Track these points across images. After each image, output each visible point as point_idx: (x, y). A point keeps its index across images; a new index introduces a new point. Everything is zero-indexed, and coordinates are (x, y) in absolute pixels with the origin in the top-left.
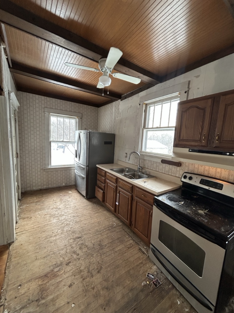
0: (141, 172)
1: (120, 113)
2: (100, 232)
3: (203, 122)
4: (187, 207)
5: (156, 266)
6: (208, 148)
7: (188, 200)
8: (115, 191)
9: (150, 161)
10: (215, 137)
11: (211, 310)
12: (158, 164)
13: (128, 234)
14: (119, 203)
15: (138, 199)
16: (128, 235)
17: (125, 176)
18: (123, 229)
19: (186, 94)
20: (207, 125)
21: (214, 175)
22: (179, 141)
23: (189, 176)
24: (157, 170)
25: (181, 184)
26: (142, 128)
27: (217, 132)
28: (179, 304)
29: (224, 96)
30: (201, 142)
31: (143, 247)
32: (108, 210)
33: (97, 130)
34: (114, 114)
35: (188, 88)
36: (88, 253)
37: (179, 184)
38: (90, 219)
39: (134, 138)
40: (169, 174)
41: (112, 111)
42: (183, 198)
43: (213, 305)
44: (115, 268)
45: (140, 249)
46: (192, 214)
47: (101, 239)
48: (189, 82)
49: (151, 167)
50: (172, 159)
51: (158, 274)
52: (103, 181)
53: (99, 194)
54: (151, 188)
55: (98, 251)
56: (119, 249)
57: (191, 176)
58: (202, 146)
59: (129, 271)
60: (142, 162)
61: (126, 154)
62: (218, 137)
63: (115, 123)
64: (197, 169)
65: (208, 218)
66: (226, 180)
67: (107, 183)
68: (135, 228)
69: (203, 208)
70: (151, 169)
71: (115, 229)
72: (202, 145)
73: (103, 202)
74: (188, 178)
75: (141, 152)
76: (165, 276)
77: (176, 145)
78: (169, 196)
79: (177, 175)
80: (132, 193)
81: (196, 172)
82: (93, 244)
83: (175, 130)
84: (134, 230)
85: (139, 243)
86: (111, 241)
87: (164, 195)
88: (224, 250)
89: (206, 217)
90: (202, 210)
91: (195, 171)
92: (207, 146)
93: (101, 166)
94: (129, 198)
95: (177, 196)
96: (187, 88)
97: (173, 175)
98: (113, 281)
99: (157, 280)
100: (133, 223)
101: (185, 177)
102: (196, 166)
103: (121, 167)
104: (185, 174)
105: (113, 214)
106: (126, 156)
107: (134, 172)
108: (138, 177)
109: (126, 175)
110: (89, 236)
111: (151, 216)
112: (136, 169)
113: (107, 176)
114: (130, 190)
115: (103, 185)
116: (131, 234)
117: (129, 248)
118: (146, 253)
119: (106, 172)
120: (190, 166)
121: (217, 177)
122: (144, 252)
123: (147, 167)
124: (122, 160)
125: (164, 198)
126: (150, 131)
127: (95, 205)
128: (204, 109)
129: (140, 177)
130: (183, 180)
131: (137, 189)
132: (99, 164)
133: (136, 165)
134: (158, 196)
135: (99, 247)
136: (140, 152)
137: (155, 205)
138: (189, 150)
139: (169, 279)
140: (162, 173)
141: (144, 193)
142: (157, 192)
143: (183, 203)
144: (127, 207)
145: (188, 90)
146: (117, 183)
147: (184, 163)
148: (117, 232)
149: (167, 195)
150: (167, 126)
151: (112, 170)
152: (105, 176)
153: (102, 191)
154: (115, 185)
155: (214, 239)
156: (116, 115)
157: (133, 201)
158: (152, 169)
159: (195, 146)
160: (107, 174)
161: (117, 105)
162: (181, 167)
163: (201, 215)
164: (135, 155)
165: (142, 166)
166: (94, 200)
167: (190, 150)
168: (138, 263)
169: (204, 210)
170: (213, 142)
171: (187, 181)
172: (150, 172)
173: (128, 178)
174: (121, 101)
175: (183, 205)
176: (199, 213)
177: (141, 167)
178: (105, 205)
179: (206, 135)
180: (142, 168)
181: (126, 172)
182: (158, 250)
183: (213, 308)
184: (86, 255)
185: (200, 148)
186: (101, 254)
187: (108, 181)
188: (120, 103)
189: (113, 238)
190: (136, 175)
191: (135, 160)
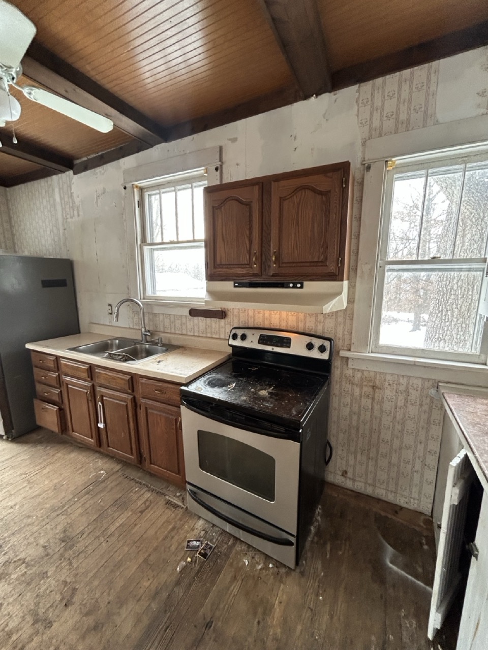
0: (152, 342)
1: (78, 207)
2: (63, 507)
3: (251, 229)
4: (241, 391)
5: (203, 519)
6: (264, 278)
7: (243, 377)
8: (90, 398)
9: (167, 316)
10: (270, 255)
11: (291, 544)
12: (184, 320)
13: (137, 483)
14: (105, 422)
15: (149, 402)
16: (137, 485)
17: (111, 357)
18: (126, 476)
19: (218, 173)
20: (257, 235)
21: (278, 325)
22: (215, 267)
23: (240, 333)
24: (184, 332)
25: (230, 350)
26: (139, 243)
27: (273, 249)
28: (248, 565)
29: (276, 183)
30: (252, 268)
31: (174, 494)
32: (80, 447)
33: (15, 252)
34: (59, 208)
35: (221, 160)
36: (30, 575)
37: (227, 352)
38: (27, 489)
39: (123, 267)
40: (207, 337)
41: (51, 199)
42: (235, 377)
43: (293, 536)
44: (112, 571)
45: (168, 503)
46: (250, 401)
47: (68, 524)
48: (221, 148)
49: (171, 329)
50: (206, 305)
51: (208, 532)
52: (54, 383)
53: (48, 417)
54: (173, 372)
55: (62, 555)
56: (118, 525)
57: (243, 333)
58: (255, 275)
59: (146, 561)
60: (149, 320)
61: (110, 305)
62: (276, 258)
63: (66, 231)
64: (252, 319)
65: (273, 401)
66: (294, 329)
67: (65, 385)
68: (152, 465)
69: (266, 385)
70: (170, 333)
71: (103, 485)
72: (253, 274)
73: (62, 434)
74: (239, 337)
75: (144, 299)
76: (221, 529)
77: (211, 277)
78: (209, 378)
79: (222, 336)
80: (133, 391)
81: (251, 325)
82: (45, 547)
83: (206, 246)
84: (149, 471)
85: (164, 491)
86: (95, 518)
87: (201, 379)
88: (299, 444)
89: (271, 400)
90: (265, 389)
91: (250, 323)
92: (260, 274)
93: (41, 345)
94: (127, 405)
95: (223, 376)
96: (218, 160)
97: (214, 336)
98: (109, 603)
99: (207, 544)
100: (146, 454)
101: (235, 337)
102: (251, 313)
103: (99, 340)
104: (234, 331)
105: (96, 451)
106: (110, 312)
107: (135, 344)
108: (144, 355)
109: (114, 356)
110: (27, 533)
111: (178, 428)
112: (138, 336)
113: (63, 369)
114: (127, 388)
115: (57, 391)
116: (146, 480)
117: (142, 512)
118: (180, 504)
119: (57, 358)
120: (242, 315)
121: (282, 328)
122: (176, 504)
123: (162, 329)
124: (102, 323)
125: (200, 386)
126: (157, 249)
127: (40, 448)
128: (248, 205)
129: (149, 353)
130: (232, 342)
131: (144, 381)
132: (32, 341)
133: (136, 329)
134: (187, 385)
135: (63, 544)
136: (142, 297)
137: (183, 404)
138: (234, 283)
139: (228, 531)
140: (194, 336)
141: (158, 386)
142: (184, 378)
143: (234, 385)
144: (127, 426)
145: (221, 166)
146: (92, 379)
147: (231, 311)
148: (112, 488)
149: (206, 379)
150: (191, 238)
151: (74, 349)
152: (56, 370)
153: (56, 408)
154: (90, 384)
155: (284, 432)
156: (68, 210)
157: (138, 409)
158: (173, 331)
159: (243, 276)
160: (63, 362)
161: (65, 186)
162: (226, 320)
163: (264, 399)
164: (131, 305)
165: (151, 329)
166: (34, 436)
167: (236, 284)
168: (166, 532)
169: (268, 387)
170: (269, 266)
171: (238, 343)
172: (169, 340)
173: (120, 360)
174: (75, 173)
175: (234, 389)
176: (260, 395)
177: (149, 331)
178: (69, 438)
179: (257, 254)
180: (152, 334)
181: (114, 349)
182: (202, 490)
183: (293, 540)
184: (24, 585)
185: (252, 280)
186: (71, 559)
187: (67, 379)
188: (74, 180)
189: (101, 506)
190: (139, 350)
191: (133, 318)
